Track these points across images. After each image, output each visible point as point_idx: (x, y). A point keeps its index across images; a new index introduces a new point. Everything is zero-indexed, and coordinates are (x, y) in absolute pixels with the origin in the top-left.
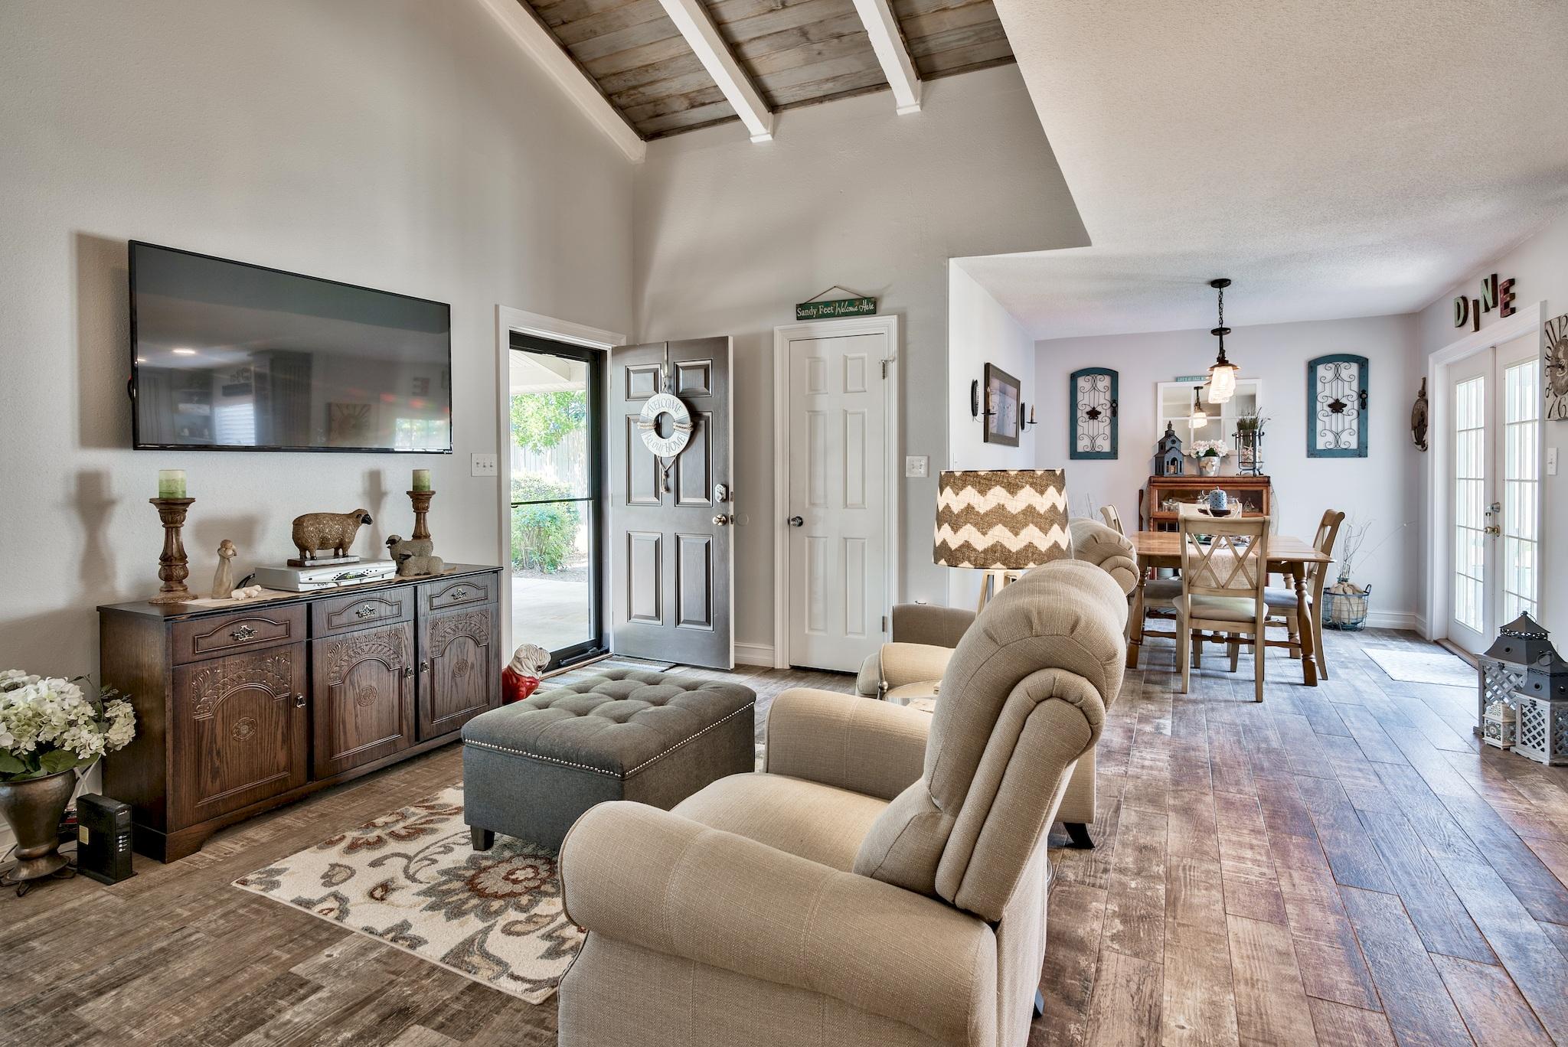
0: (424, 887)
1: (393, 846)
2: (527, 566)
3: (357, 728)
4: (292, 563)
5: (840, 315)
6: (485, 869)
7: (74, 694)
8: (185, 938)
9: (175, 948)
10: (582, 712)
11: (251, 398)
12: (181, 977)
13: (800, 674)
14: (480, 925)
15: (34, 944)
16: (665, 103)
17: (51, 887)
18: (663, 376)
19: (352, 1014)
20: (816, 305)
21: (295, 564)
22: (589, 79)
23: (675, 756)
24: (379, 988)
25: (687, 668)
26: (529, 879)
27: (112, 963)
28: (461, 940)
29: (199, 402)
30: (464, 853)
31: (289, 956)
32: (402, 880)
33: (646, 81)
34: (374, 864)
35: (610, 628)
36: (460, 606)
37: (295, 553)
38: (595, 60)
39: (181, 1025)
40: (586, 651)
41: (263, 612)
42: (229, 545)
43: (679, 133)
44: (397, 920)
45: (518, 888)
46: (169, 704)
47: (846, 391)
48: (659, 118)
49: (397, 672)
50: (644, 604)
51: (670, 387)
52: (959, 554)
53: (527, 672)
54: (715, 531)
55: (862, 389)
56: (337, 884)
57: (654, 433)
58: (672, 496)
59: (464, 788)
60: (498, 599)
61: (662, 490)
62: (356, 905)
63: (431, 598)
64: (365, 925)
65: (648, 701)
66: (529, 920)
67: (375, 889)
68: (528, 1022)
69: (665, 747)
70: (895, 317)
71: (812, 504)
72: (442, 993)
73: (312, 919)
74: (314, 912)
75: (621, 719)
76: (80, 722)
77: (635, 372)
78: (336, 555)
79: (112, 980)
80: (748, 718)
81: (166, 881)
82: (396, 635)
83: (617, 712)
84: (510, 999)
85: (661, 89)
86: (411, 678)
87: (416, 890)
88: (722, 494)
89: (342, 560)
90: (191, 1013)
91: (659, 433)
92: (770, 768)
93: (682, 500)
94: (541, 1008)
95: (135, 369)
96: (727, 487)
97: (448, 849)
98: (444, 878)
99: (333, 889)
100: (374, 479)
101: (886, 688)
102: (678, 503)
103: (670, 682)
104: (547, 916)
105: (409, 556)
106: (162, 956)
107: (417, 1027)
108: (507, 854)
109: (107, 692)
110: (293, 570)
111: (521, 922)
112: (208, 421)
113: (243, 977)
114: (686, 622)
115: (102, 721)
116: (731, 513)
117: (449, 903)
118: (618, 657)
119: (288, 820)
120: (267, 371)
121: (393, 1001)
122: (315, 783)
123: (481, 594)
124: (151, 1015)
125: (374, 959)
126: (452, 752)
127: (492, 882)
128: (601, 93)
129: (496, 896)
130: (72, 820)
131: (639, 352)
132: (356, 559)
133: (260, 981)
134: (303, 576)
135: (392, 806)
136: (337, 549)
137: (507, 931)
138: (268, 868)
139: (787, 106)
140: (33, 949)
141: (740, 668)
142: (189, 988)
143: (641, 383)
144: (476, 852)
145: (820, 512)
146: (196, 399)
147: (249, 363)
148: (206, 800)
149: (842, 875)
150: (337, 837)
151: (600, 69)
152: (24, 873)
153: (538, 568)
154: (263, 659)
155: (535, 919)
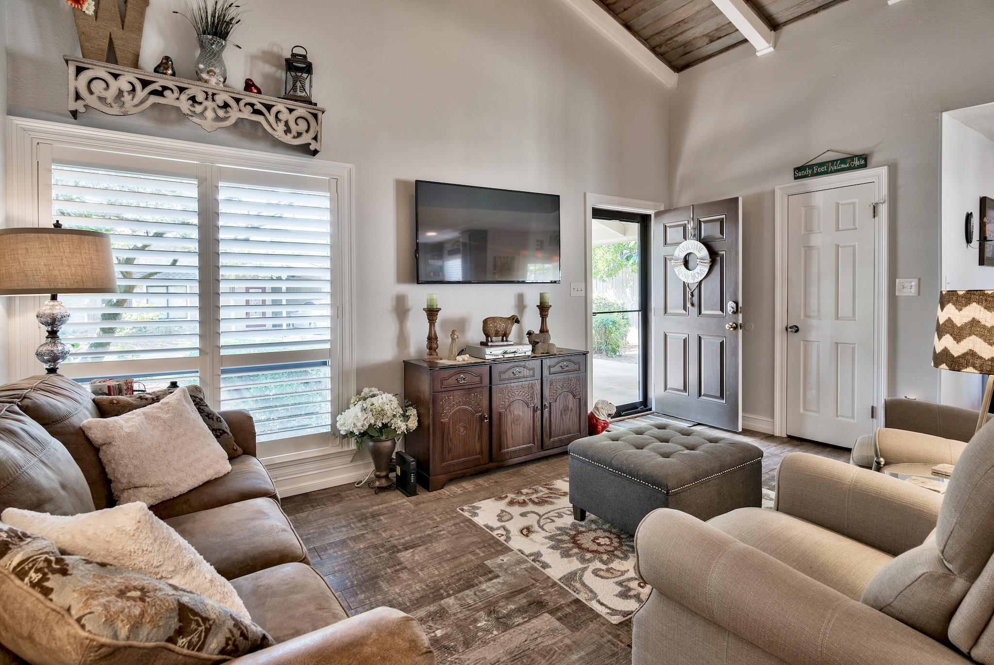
0: (548, 534)
1: (531, 507)
2: (600, 351)
3: (512, 437)
4: (482, 344)
5: (832, 172)
6: (581, 532)
7: (395, 402)
8: (438, 532)
9: (435, 536)
10: (640, 447)
11: (460, 256)
12: (438, 551)
13: (795, 442)
14: (579, 565)
15: (382, 518)
16: (691, 44)
17: (387, 493)
18: (690, 228)
19: (514, 596)
20: (811, 167)
21: (484, 344)
22: (641, 41)
23: (703, 486)
24: (527, 586)
25: (706, 427)
26: (608, 545)
27: (410, 536)
28: (569, 571)
29: (437, 259)
30: (569, 520)
31: (483, 554)
32: (536, 528)
33: (679, 33)
34: (523, 515)
35: (653, 395)
36: (565, 373)
37: (484, 339)
38: (645, 28)
39: (438, 575)
40: (638, 408)
41: (470, 369)
42: (455, 333)
43: (701, 62)
44: (535, 550)
45: (601, 549)
46: (431, 412)
47: (838, 229)
48: (687, 55)
49: (532, 408)
50: (675, 381)
51: (695, 235)
52: (962, 361)
53: (602, 417)
54: (727, 334)
55: (853, 227)
56: (505, 522)
57: (683, 267)
58: (696, 309)
59: (570, 481)
60: (586, 371)
61: (689, 305)
62: (514, 535)
63: (550, 367)
64: (519, 548)
65: (684, 446)
66: (608, 570)
67: (523, 529)
68: (610, 633)
69: (696, 479)
70: (886, 167)
71: (807, 316)
72: (560, 600)
73: (493, 538)
74: (494, 533)
75: (666, 455)
76: (398, 416)
77: (670, 227)
78: (503, 340)
79: (411, 544)
80: (757, 468)
81: (430, 501)
82: (532, 387)
83: (662, 450)
84: (598, 616)
85: (689, 35)
86: (539, 412)
87: (544, 536)
88: (733, 308)
89: (505, 343)
90: (442, 571)
91: (687, 267)
92: (779, 508)
93: (703, 312)
94: (617, 627)
95: (417, 244)
96: (737, 303)
97: (560, 516)
98: (558, 532)
99: (503, 524)
100: (520, 298)
101: (883, 463)
102: (700, 314)
103: (698, 435)
104: (618, 571)
105: (538, 343)
106: (429, 538)
107: (547, 614)
108: (593, 526)
109: (407, 403)
110: (483, 347)
111: (603, 570)
112: (441, 269)
113: (463, 560)
114: (705, 395)
115: (406, 418)
116: (740, 321)
117: (562, 547)
118: (657, 414)
119: (480, 481)
120: (467, 241)
121: (535, 595)
122: (493, 464)
123: (577, 367)
124: (426, 566)
125: (524, 568)
126: (560, 459)
127: (586, 540)
128: (648, 48)
129: (588, 550)
130: (394, 462)
131: (673, 214)
132: (512, 343)
133: (471, 564)
134: (488, 351)
135: (529, 484)
136: (503, 337)
137: (596, 573)
138: (472, 505)
139: (786, 23)
140: (381, 520)
141: (746, 432)
142: (439, 558)
143: (675, 234)
144: (576, 521)
145: (814, 322)
146: (436, 257)
147: (459, 238)
148: (446, 463)
149: (853, 602)
150: (504, 496)
151: (647, 33)
152: (377, 484)
153: (604, 353)
154: (470, 394)
155: (611, 571)
